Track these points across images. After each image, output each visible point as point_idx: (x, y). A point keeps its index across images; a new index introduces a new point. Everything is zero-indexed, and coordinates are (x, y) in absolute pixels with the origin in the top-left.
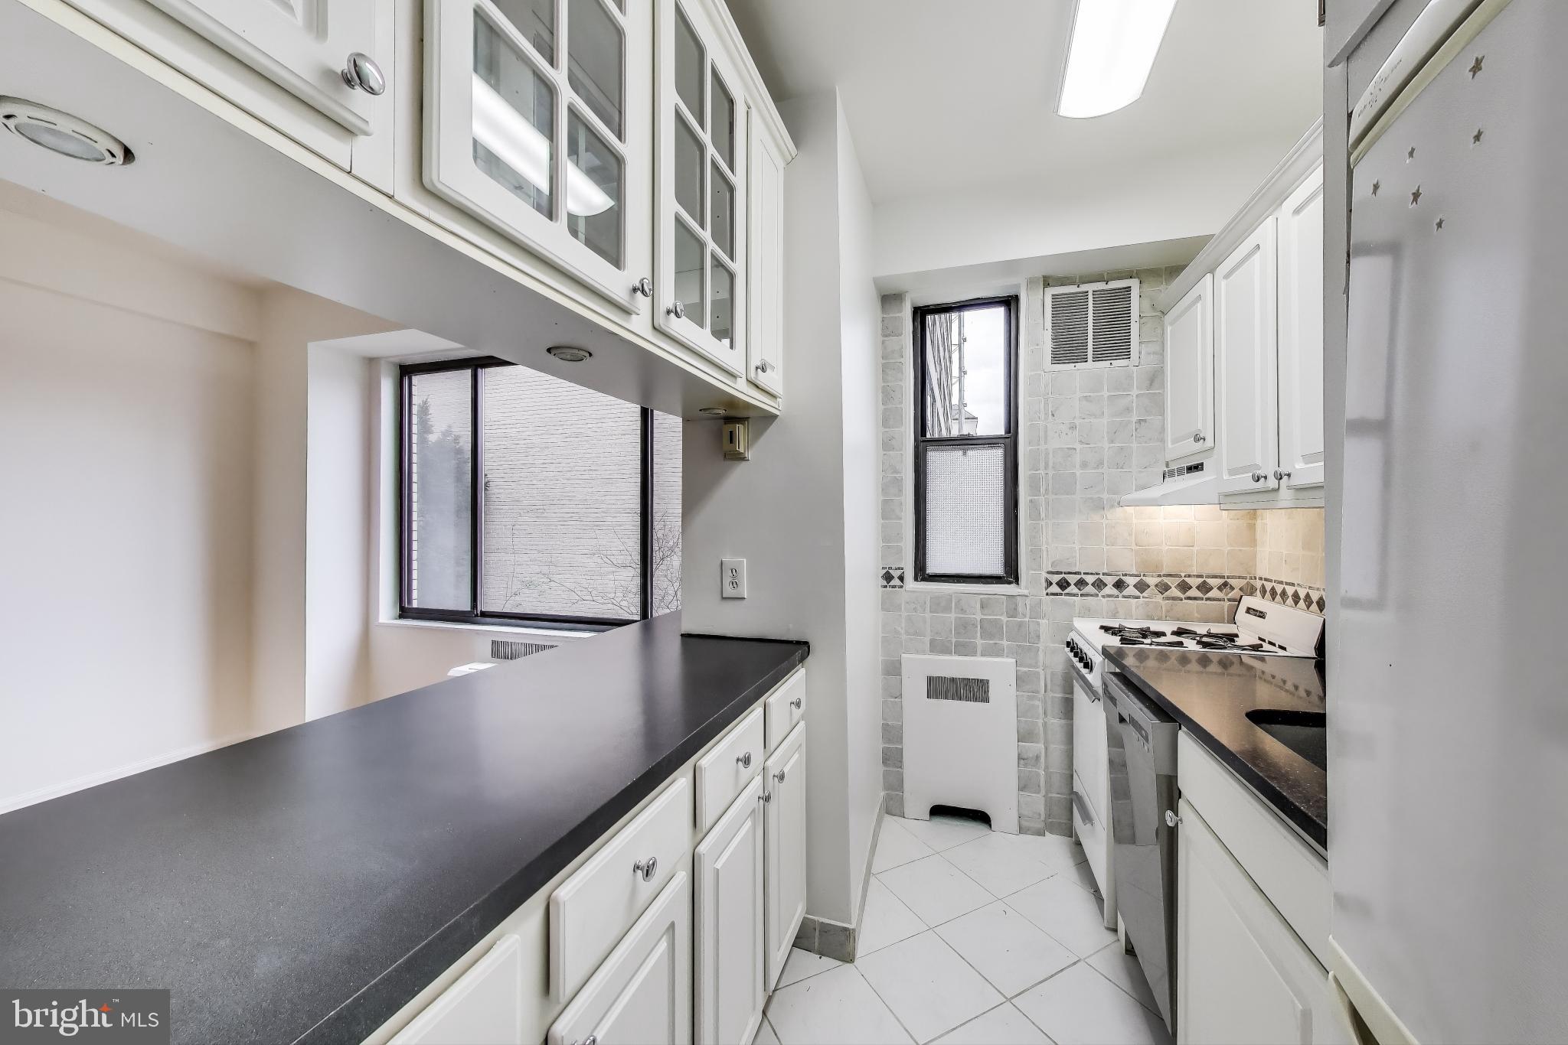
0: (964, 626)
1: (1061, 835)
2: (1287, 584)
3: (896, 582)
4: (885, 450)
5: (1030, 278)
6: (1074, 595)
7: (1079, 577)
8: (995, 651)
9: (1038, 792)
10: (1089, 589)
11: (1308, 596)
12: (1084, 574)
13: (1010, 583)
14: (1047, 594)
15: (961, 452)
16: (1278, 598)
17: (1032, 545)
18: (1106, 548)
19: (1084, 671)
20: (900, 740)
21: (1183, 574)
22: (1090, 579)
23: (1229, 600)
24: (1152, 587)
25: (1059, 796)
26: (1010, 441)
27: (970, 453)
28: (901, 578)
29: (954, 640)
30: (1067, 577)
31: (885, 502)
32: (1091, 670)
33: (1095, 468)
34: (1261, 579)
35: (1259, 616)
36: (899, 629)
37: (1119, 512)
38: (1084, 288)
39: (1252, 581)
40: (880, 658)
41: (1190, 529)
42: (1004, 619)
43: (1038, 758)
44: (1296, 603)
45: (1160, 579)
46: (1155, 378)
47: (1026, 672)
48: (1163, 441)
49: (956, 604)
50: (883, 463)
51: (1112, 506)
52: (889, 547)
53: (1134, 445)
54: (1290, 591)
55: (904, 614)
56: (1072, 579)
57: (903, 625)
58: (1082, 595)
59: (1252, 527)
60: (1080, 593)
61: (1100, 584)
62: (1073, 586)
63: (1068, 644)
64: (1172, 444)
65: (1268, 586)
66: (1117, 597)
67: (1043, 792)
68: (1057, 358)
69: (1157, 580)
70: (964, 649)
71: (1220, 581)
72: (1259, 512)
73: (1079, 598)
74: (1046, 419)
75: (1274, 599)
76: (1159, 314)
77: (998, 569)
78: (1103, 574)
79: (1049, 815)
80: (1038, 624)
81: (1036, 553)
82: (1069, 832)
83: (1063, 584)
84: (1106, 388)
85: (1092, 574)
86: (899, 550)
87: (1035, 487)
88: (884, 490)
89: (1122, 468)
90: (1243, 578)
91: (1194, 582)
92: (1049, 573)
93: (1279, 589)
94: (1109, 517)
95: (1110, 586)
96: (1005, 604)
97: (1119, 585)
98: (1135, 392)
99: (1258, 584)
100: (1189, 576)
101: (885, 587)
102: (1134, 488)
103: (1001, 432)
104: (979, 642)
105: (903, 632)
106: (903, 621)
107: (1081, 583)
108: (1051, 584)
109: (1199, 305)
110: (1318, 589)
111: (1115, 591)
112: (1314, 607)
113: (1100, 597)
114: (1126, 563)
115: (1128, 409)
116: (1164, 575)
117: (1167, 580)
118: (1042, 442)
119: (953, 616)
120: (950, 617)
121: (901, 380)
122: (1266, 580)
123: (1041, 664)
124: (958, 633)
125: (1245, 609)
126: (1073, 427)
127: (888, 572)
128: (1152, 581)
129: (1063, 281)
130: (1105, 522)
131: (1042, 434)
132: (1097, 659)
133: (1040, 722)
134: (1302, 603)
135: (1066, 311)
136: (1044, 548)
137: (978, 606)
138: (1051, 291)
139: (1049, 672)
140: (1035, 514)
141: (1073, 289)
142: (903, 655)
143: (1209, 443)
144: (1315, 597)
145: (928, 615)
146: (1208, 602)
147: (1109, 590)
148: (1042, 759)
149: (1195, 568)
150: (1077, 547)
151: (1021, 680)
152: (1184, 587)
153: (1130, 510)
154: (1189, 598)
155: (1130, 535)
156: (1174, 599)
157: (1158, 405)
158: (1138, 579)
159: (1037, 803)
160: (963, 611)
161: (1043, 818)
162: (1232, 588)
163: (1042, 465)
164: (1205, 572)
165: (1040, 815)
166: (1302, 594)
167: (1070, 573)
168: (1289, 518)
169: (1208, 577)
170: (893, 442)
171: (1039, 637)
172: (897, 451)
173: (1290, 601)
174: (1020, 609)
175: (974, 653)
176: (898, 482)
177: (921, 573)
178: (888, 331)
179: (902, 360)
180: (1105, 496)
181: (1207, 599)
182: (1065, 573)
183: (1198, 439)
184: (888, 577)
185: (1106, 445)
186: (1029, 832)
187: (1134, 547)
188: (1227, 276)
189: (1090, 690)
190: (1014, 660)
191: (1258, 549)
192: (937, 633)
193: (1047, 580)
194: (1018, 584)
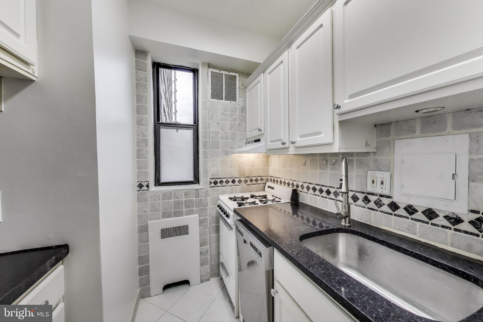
0: (178, 204)
1: (216, 277)
2: (278, 178)
3: (145, 188)
4: (138, 125)
5: (203, 62)
6: (219, 186)
7: (221, 180)
8: (190, 213)
9: (207, 264)
10: (224, 184)
11: (284, 181)
12: (223, 178)
13: (196, 184)
14: (210, 187)
15: (176, 130)
16: (275, 182)
17: (204, 168)
18: (229, 168)
19: (226, 218)
20: (148, 261)
21: (251, 176)
22: (224, 180)
23: (263, 184)
24: (243, 181)
25: (214, 263)
26: (195, 127)
27: (179, 130)
28: (148, 186)
29: (173, 211)
30: (217, 180)
31: (138, 151)
32: (229, 218)
33: (225, 140)
34: (270, 176)
35: (272, 189)
36: (147, 210)
37: (233, 155)
38: (222, 72)
39: (268, 177)
40: (137, 226)
41: (253, 161)
42: (194, 199)
43: (207, 251)
44: (281, 184)
45: (245, 178)
46: (243, 109)
47: (202, 219)
48: (246, 131)
49: (174, 196)
50: (137, 131)
51: (231, 154)
52: (141, 172)
53: (238, 132)
54: (279, 180)
55: (149, 203)
56: (218, 181)
57: (149, 208)
58: (222, 186)
59: (268, 160)
60: (221, 185)
61: (227, 182)
62: (219, 183)
63: (218, 206)
64: (249, 133)
65: (272, 179)
66: (233, 186)
67: (209, 264)
68: (213, 97)
69: (244, 179)
70: (177, 214)
71: (260, 178)
72: (269, 156)
73: (221, 187)
74: (209, 119)
75: (274, 183)
76: (244, 88)
77: (191, 179)
78: (229, 178)
79: (211, 271)
80: (207, 199)
81: (206, 172)
82: (218, 275)
83: (215, 183)
84: (229, 111)
85: (225, 178)
86: (146, 173)
87: (205, 145)
88: (138, 144)
89: (234, 140)
90: (266, 176)
91: (254, 179)
92: (210, 179)
93: (276, 179)
94: (230, 157)
95: (231, 182)
96: (194, 193)
97: (233, 181)
98: (238, 114)
99: (269, 178)
100: (253, 177)
101: (139, 191)
102: (237, 147)
103: (192, 123)
104: (184, 210)
105: (148, 211)
106: (149, 205)
107: (221, 182)
108: (211, 183)
109: (259, 84)
110: (288, 180)
111: (232, 184)
112: (286, 185)
113: (228, 187)
114: (236, 174)
115: (235, 119)
116: (246, 177)
117: (247, 179)
118: (208, 128)
119: (172, 200)
120: (171, 201)
121: (146, 93)
122: (272, 177)
123: (208, 214)
124: (175, 208)
125: (267, 187)
126: (218, 124)
127: (140, 184)
128: (243, 179)
129: (215, 67)
130: (229, 159)
131: (208, 125)
132: (231, 213)
133: (208, 237)
134: (283, 184)
135: (216, 78)
136: (209, 169)
137: (184, 195)
138: (211, 70)
139: (211, 217)
140: (205, 156)
141: (217, 71)
142: (149, 222)
143: (263, 132)
144: (287, 182)
145: (161, 202)
146: (258, 185)
147: (230, 183)
148: (209, 251)
149: (254, 174)
150: (220, 168)
151: (201, 222)
152: (251, 181)
153: (236, 155)
154: (253, 184)
155: (236, 163)
156: (249, 185)
157: (244, 119)
158: (239, 179)
159: (207, 268)
160: (177, 198)
161: (209, 273)
162: (263, 180)
163: (208, 137)
164: (257, 175)
165: (208, 273)
166: (283, 181)
167: (218, 178)
168: (279, 158)
169: (258, 177)
170: (143, 122)
171: (207, 204)
172: (145, 126)
173: (279, 183)
174: (200, 194)
175: (182, 215)
176: (145, 141)
177: (158, 182)
178: (139, 68)
179: (146, 83)
180: (229, 150)
181: (258, 184)
182: (216, 179)
183: (260, 130)
184: (140, 186)
185: (229, 132)
186: (204, 281)
187: (237, 168)
188: (269, 74)
189: (228, 225)
190: (198, 215)
191: (269, 167)
192: (165, 209)
193: (210, 181)
194: (199, 184)
